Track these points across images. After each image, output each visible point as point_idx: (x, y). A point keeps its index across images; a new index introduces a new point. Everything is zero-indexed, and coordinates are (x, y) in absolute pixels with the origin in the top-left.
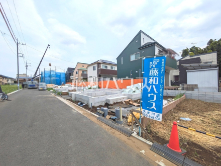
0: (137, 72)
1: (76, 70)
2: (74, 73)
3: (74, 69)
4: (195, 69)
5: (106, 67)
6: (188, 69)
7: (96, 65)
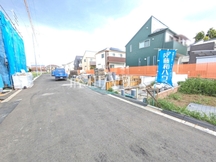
0: (145, 59)
1: (84, 58)
2: (83, 61)
3: (82, 57)
4: (206, 55)
5: (114, 54)
6: (199, 56)
7: (104, 53)
